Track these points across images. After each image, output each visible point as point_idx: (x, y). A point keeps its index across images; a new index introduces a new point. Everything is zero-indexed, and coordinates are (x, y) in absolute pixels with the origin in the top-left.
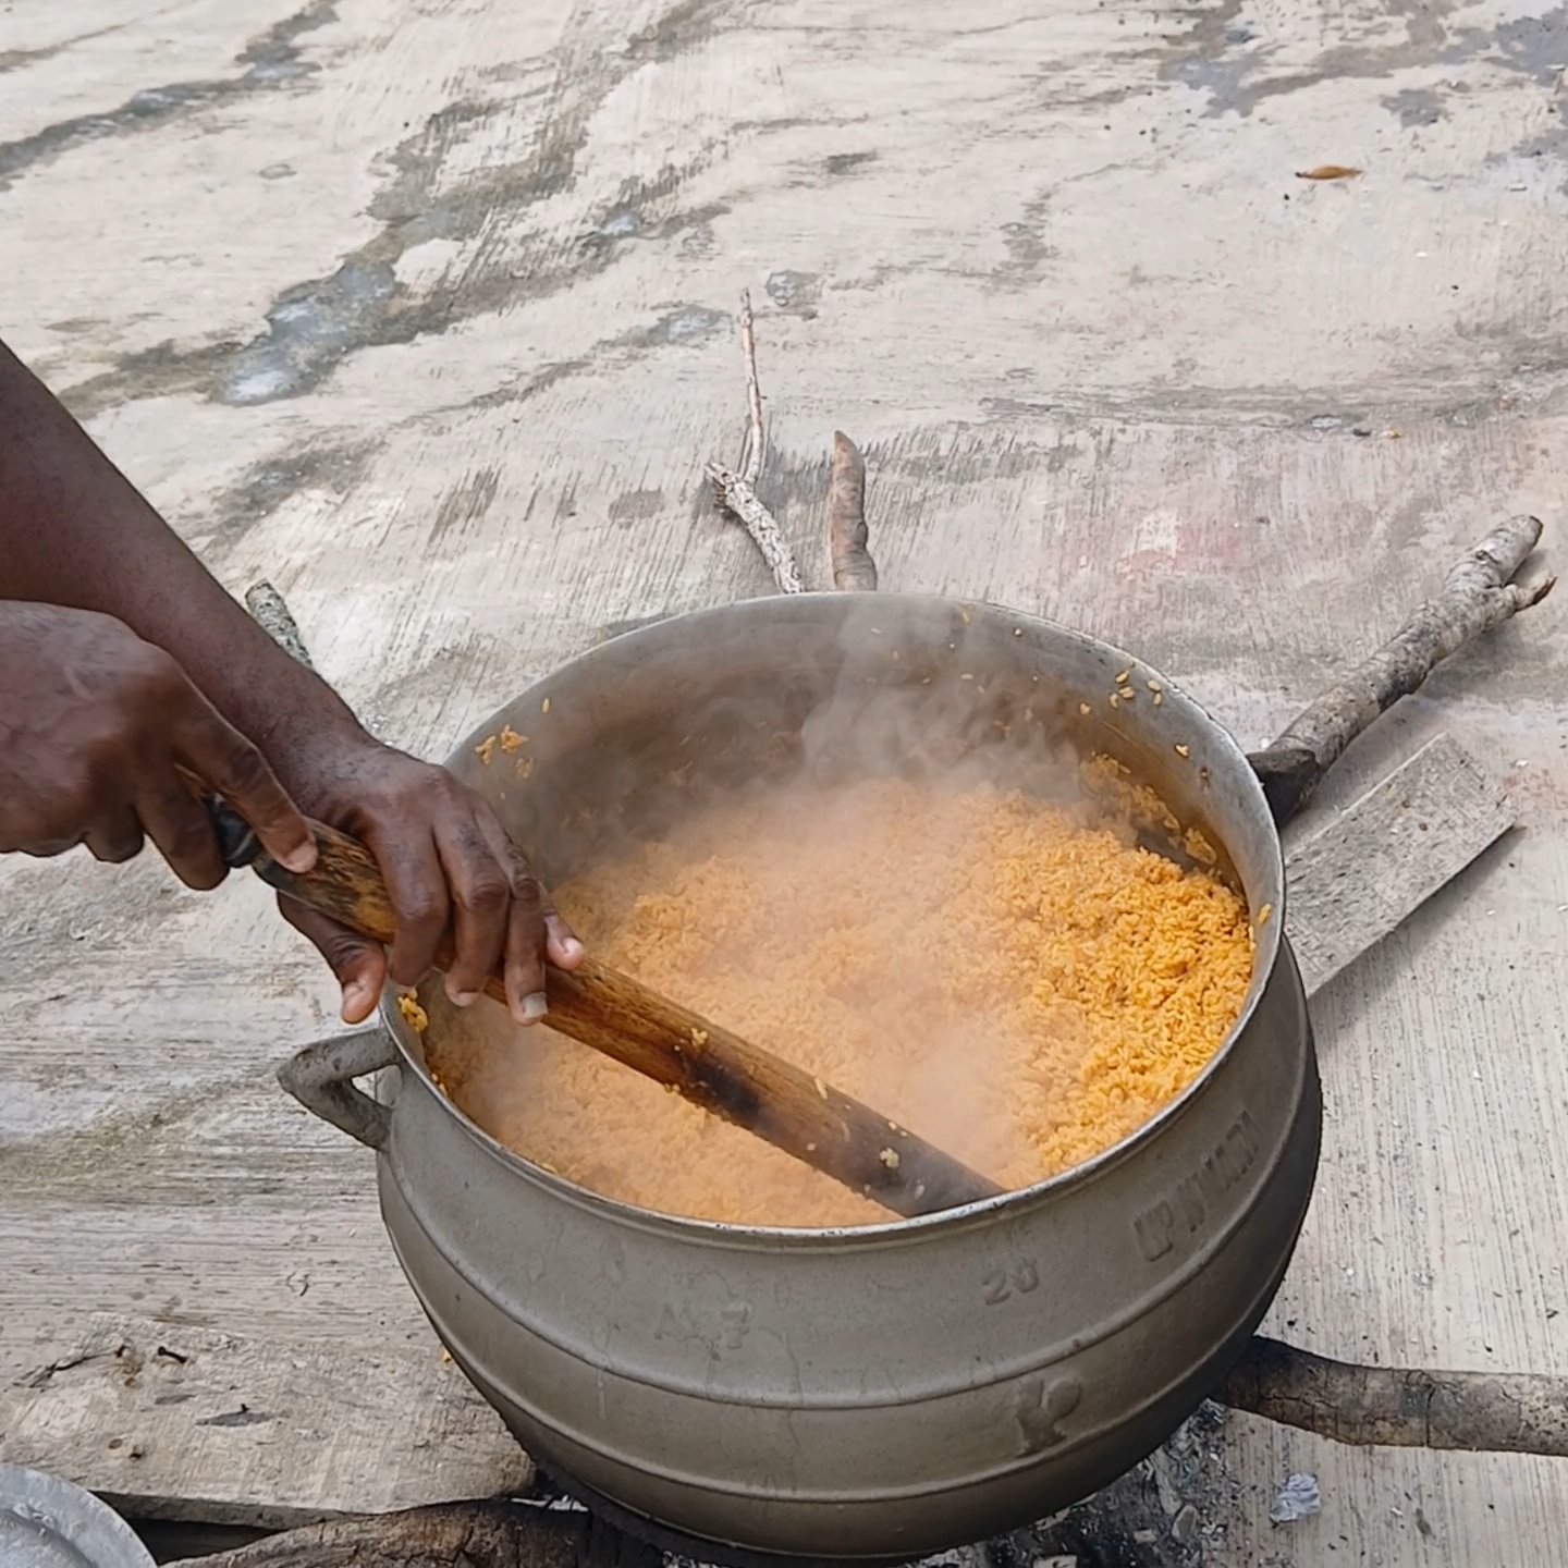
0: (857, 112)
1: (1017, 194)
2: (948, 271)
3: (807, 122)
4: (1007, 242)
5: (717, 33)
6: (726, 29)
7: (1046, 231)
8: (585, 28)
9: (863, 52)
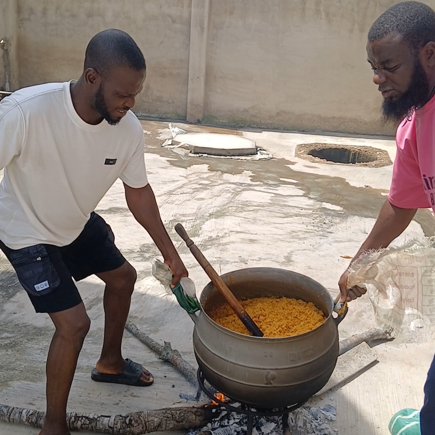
0: (255, 233)
1: (286, 251)
2: (273, 261)
3: (245, 233)
4: (284, 258)
5: (227, 216)
6: (228, 215)
7: (292, 257)
8: (200, 210)
9: (256, 223)
